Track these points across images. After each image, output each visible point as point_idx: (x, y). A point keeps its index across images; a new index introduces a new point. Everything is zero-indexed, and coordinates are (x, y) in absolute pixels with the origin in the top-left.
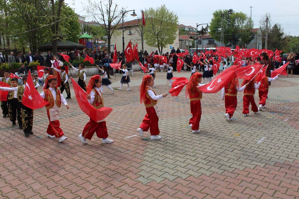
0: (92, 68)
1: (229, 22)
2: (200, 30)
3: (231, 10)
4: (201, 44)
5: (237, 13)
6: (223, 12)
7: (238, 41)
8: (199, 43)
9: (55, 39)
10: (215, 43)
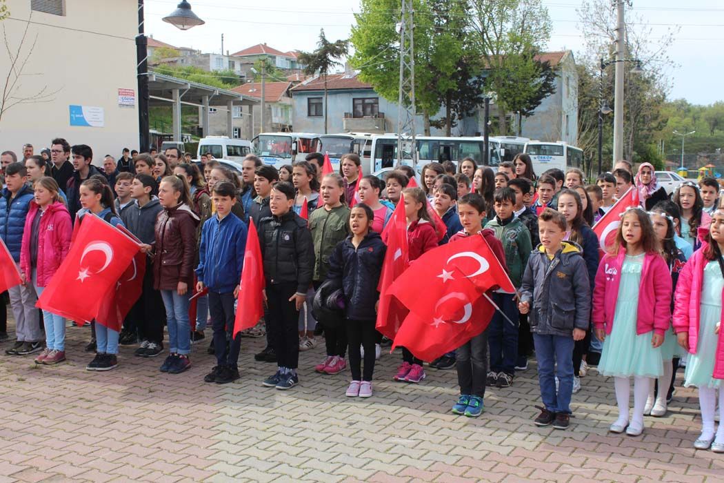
2: (311, 52)
4: (319, 114)
7: (480, 101)
8: (313, 113)
10: (380, 111)
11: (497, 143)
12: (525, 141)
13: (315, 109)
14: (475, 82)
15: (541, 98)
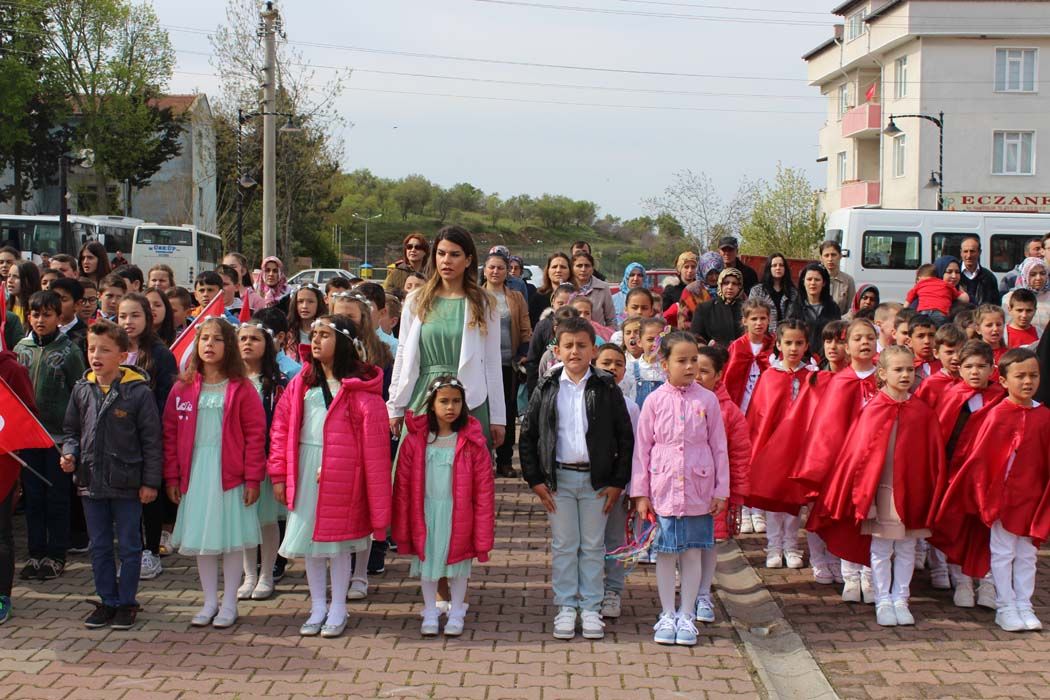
11: (92, 226)
12: (137, 224)
14: (59, 134)
15: (161, 161)
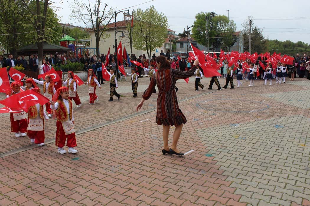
0: (81, 73)
1: (212, 25)
2: (182, 33)
3: (213, 13)
5: (220, 16)
6: (206, 14)
7: (220, 44)
9: (41, 41)
10: (197, 46)
13: (182, 46)
15: (234, 43)
